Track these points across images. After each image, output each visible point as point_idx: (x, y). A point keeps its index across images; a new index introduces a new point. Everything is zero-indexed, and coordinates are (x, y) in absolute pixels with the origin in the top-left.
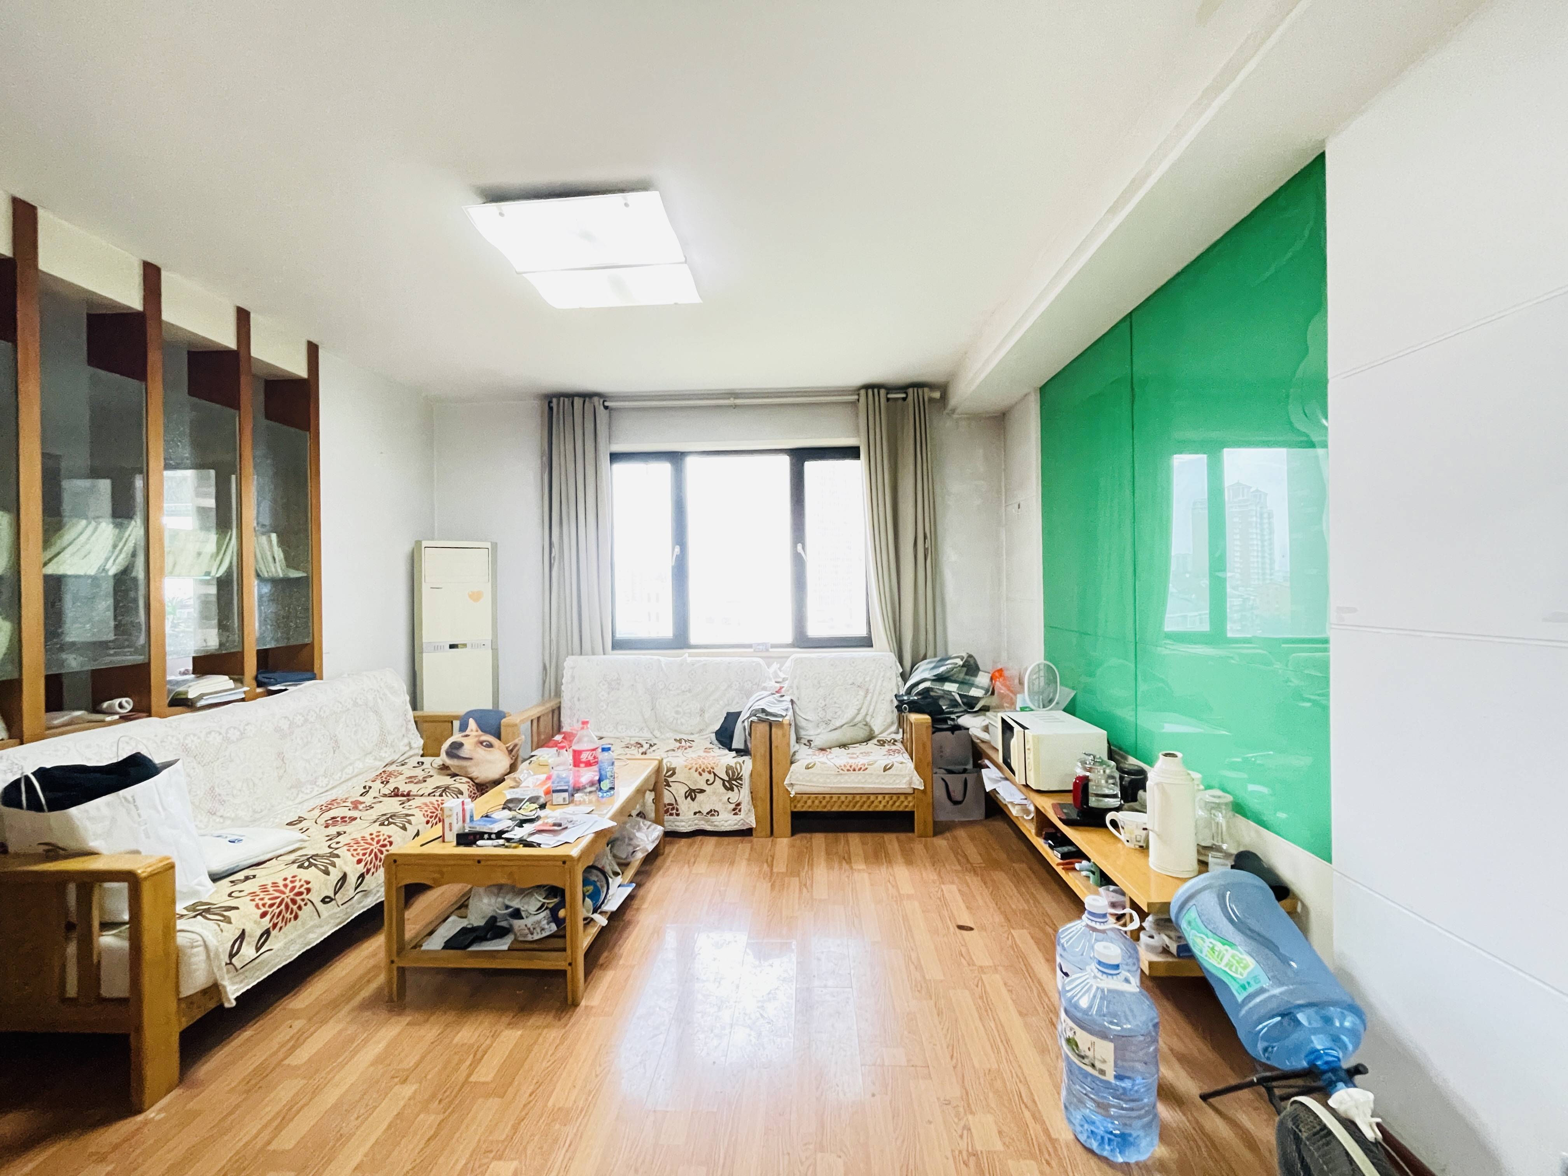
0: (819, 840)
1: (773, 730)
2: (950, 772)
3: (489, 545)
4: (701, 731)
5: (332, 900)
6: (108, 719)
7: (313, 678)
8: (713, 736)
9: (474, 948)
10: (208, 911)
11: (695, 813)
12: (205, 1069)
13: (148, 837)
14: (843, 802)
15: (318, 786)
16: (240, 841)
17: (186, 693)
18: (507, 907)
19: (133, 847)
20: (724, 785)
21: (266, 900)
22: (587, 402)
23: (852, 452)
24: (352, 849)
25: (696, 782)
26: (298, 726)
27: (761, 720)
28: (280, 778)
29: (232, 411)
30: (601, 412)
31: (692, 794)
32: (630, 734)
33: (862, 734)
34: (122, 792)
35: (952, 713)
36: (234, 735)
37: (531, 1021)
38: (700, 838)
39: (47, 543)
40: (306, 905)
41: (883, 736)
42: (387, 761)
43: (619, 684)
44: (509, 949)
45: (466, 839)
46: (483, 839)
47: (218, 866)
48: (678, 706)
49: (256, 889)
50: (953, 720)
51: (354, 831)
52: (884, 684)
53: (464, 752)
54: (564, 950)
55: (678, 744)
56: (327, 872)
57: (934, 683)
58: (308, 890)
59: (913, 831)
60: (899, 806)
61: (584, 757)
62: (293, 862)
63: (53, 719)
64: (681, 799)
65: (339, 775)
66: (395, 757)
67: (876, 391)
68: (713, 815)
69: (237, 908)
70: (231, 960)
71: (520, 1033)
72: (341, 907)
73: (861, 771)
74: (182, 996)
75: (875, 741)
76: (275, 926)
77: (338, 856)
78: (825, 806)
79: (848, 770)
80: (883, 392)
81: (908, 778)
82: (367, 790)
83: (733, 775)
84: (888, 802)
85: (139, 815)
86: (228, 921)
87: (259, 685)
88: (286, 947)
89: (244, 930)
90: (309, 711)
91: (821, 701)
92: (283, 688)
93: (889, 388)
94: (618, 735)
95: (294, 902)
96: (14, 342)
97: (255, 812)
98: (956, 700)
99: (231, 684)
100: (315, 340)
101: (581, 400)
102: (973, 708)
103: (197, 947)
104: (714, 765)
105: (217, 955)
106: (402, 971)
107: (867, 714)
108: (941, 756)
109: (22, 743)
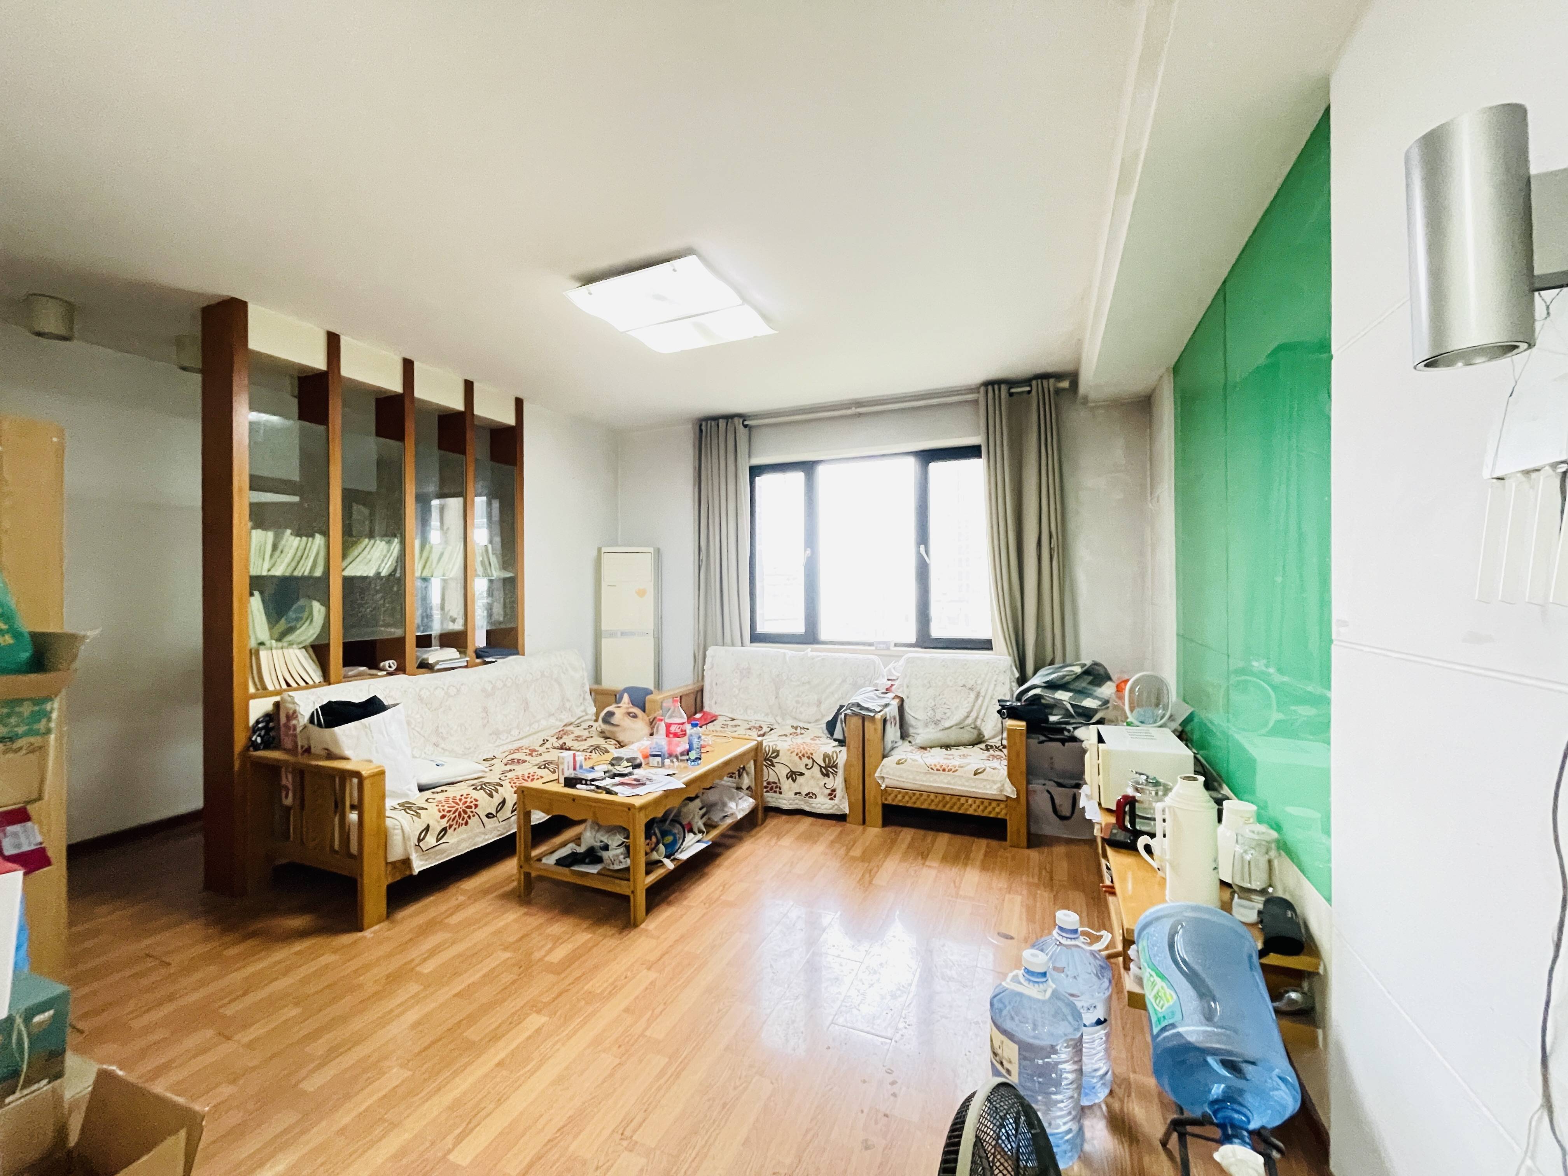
0: (907, 835)
1: (866, 723)
2: (1060, 785)
3: (651, 550)
4: (817, 721)
5: (494, 816)
6: (380, 673)
7: (517, 653)
8: (824, 726)
9: (576, 868)
10: (409, 808)
11: (796, 794)
12: (400, 915)
13: (377, 752)
14: (932, 801)
15: (511, 735)
16: (443, 765)
17: (427, 659)
18: (601, 841)
19: (366, 757)
20: (821, 771)
21: (446, 807)
22: (729, 424)
23: (973, 452)
24: (512, 782)
25: (796, 765)
26: (498, 689)
27: (855, 714)
28: (484, 726)
29: (461, 456)
30: (742, 432)
31: (793, 775)
32: (757, 718)
33: (968, 735)
34: (363, 720)
35: (1068, 723)
36: (453, 691)
37: (601, 930)
38: (798, 817)
39: (344, 556)
40: (474, 816)
41: (993, 742)
42: (566, 722)
43: (749, 672)
44: (599, 873)
45: (571, 782)
46: (582, 784)
47: (425, 780)
48: (798, 696)
49: (443, 799)
50: (1069, 731)
51: (520, 770)
52: (997, 689)
53: (614, 720)
54: (628, 880)
55: (794, 730)
56: (491, 796)
57: (1046, 690)
58: (476, 806)
59: (1005, 839)
60: (990, 813)
61: (673, 729)
62: (473, 785)
63: (349, 671)
64: (783, 779)
65: (528, 728)
66: (573, 720)
67: (996, 387)
68: (811, 797)
69: (427, 809)
70: (419, 843)
71: (590, 936)
72: (501, 823)
73: (951, 772)
74: (390, 860)
75: (983, 746)
76: (451, 826)
77: (502, 786)
78: (915, 803)
79: (938, 770)
80: (1004, 388)
81: (999, 785)
82: (545, 741)
83: (830, 762)
84: (979, 807)
85: (373, 738)
86: (418, 815)
87: (478, 657)
88: (459, 843)
89: (428, 825)
90: (507, 678)
91: (931, 701)
92: (494, 660)
93: (1011, 383)
94: (746, 718)
95: (465, 812)
96: (328, 426)
97: (465, 748)
98: (1067, 710)
99: (457, 655)
100: (520, 396)
101: (725, 421)
102: (1091, 718)
103: (397, 829)
104: (812, 752)
105: (409, 838)
106: (527, 875)
107: (977, 718)
108: (1052, 768)
109: (330, 684)
